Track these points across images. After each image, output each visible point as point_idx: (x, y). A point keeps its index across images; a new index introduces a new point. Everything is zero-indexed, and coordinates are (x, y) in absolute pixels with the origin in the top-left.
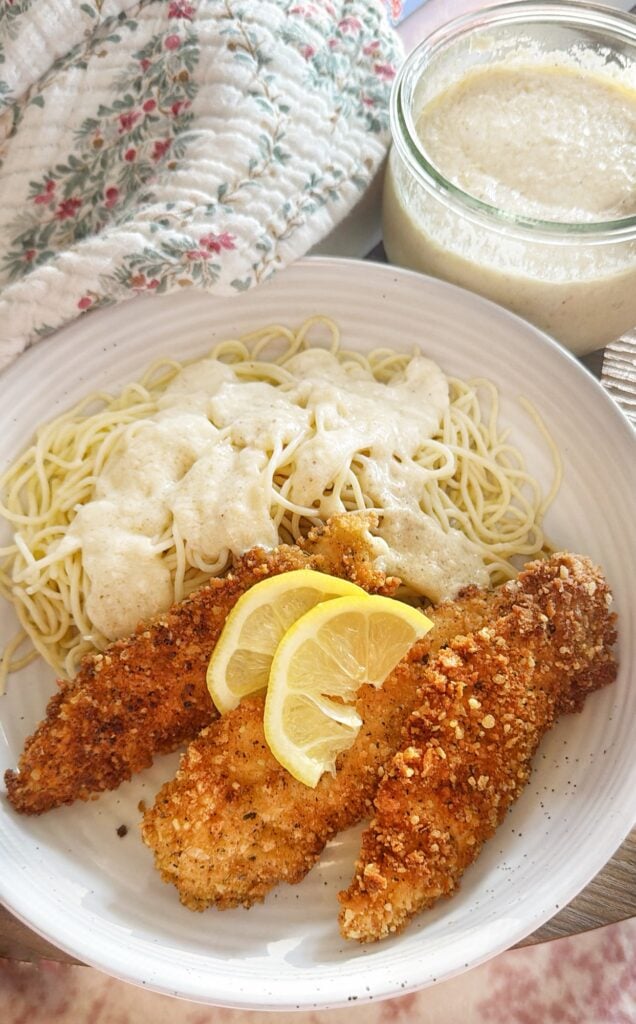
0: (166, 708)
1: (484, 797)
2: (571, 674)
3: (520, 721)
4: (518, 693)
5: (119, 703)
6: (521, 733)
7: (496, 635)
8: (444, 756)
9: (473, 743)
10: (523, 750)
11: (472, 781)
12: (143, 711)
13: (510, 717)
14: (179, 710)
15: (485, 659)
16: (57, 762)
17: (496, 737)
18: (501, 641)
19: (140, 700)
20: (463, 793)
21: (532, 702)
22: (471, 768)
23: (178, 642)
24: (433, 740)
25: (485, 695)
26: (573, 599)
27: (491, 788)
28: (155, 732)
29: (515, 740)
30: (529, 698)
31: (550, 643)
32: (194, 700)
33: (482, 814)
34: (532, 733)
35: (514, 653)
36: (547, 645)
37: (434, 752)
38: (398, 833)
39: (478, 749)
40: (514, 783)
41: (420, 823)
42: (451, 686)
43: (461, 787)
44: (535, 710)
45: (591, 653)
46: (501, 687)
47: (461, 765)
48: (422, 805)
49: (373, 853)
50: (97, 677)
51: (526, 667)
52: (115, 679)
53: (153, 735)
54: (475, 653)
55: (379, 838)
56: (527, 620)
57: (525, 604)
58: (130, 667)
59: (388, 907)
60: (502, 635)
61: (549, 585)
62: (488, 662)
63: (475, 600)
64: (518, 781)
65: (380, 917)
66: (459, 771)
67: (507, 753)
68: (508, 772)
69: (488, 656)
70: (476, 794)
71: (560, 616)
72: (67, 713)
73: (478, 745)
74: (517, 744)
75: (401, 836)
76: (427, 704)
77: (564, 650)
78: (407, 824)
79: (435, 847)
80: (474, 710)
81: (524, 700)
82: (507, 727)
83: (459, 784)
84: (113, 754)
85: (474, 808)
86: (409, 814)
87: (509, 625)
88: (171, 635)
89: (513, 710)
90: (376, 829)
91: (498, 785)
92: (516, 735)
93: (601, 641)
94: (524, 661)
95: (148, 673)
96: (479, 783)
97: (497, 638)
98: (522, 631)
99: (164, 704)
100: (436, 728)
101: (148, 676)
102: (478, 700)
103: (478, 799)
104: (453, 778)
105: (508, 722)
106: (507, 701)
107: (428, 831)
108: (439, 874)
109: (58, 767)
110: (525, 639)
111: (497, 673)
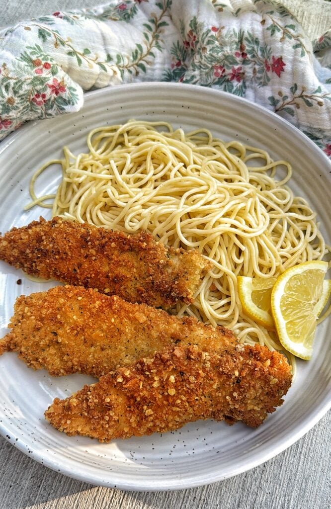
0: (66, 264)
1: (145, 419)
2: (232, 407)
3: (187, 404)
4: (197, 393)
5: (51, 245)
6: (184, 410)
7: (209, 361)
8: (141, 387)
9: (159, 393)
10: (179, 416)
11: (145, 407)
12: (57, 257)
13: (184, 399)
14: (70, 269)
15: (194, 365)
16: (15, 246)
17: (171, 400)
18: (208, 365)
19: (59, 252)
20: (138, 408)
21: (201, 402)
22: (150, 402)
23: (89, 243)
24: (142, 376)
25: (181, 379)
26: (259, 378)
27: (151, 418)
28: (55, 269)
29: (178, 409)
30: (201, 399)
31: (232, 386)
32: (78, 271)
33: (139, 424)
34: (190, 414)
35: (210, 375)
36: (230, 385)
37: (138, 382)
38: (96, 398)
39: (159, 398)
40: (164, 425)
41: (108, 403)
42: (168, 363)
43: (138, 405)
44: (199, 406)
45: (250, 407)
46: (190, 383)
47: (146, 397)
48: (116, 397)
49: (82, 396)
50: (53, 228)
51: (211, 385)
52: (58, 236)
53: (54, 269)
54: (193, 359)
55: (89, 393)
56: (228, 367)
57: (235, 360)
58: (67, 236)
59: (69, 422)
60: (211, 363)
61: (254, 362)
62: (194, 368)
63: (225, 339)
64: (167, 426)
65: (63, 422)
66: (144, 398)
67: (170, 411)
68: (165, 419)
69: (197, 366)
70: (143, 415)
71: (246, 379)
72: (32, 231)
73: (160, 396)
74: (178, 411)
75: (96, 401)
76: (152, 360)
77: (235, 394)
78: (103, 398)
79: (107, 418)
80: (170, 381)
81: (196, 398)
82: (179, 401)
83: (139, 403)
84: (35, 262)
85: (138, 418)
86: (107, 395)
87: (218, 362)
88: (89, 238)
89: (188, 397)
90: (91, 388)
91: (155, 420)
92: (180, 408)
93: (260, 406)
94: (212, 382)
95: (70, 244)
96: (147, 411)
97: (208, 362)
98: (221, 369)
99: (66, 262)
100: (147, 373)
101: (69, 246)
102: (176, 379)
103: (143, 417)
104: (138, 399)
105: (181, 400)
106: (188, 391)
107: (110, 409)
108: (101, 429)
109: (14, 248)
110: (220, 374)
111: (194, 376)
